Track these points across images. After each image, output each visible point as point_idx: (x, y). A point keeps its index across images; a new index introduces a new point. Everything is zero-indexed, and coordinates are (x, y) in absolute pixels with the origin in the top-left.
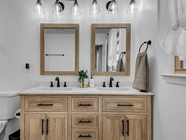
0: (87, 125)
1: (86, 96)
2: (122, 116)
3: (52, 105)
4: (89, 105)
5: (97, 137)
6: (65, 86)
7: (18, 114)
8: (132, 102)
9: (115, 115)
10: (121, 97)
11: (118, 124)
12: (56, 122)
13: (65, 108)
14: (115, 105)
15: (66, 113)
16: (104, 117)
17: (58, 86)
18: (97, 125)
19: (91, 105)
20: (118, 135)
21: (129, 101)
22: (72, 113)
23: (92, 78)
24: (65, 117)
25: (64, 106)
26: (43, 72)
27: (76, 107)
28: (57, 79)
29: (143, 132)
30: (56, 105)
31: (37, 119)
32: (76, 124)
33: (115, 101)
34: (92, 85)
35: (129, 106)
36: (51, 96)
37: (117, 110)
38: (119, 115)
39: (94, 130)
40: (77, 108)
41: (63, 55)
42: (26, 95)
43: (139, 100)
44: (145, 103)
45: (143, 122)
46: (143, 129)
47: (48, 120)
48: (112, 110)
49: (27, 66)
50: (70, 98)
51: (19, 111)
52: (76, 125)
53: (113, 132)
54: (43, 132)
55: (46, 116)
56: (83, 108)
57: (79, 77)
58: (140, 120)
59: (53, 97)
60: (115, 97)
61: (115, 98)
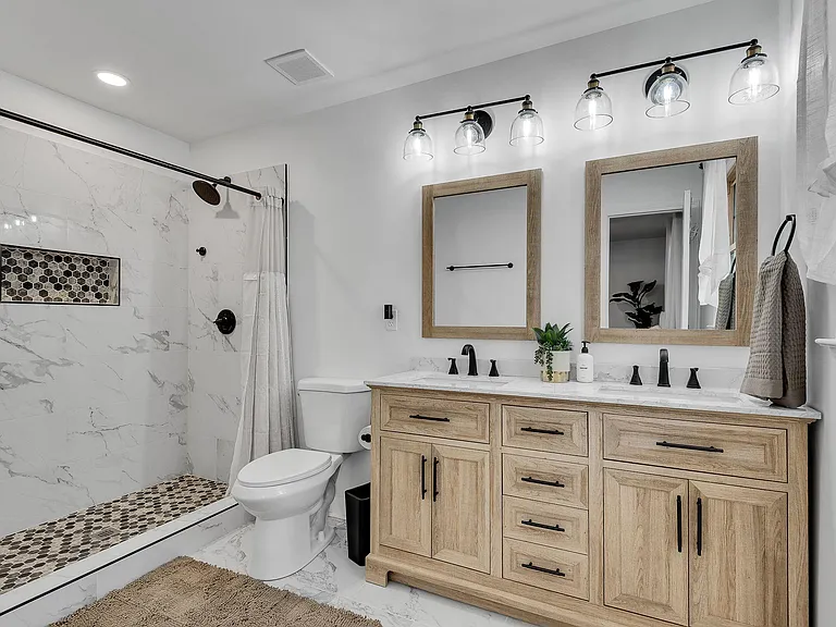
0: (551, 495)
1: (547, 405)
2: (678, 481)
3: (447, 420)
4: (556, 433)
5: (583, 537)
6: (494, 373)
7: (367, 438)
8: (724, 438)
9: (649, 477)
10: (672, 415)
11: (663, 508)
12: (457, 469)
13: (484, 433)
14: (650, 443)
15: (487, 447)
16: (608, 477)
17: (473, 371)
18: (585, 498)
19: (562, 434)
20: (663, 548)
21: (706, 435)
22: (505, 450)
23: (585, 350)
24: (483, 459)
25: (480, 427)
26: (429, 329)
27: (516, 434)
28: (469, 351)
29: (770, 554)
30: (458, 423)
31: (411, 456)
32: (517, 484)
33: (651, 429)
34: (585, 374)
35: (708, 453)
36: (444, 396)
37: (661, 462)
38: (668, 480)
39: (573, 513)
40: (519, 438)
41: (510, 266)
42: (384, 389)
43: (749, 435)
44: (780, 448)
45: (768, 519)
46: (770, 544)
47: (436, 462)
48: (636, 456)
49: (388, 312)
50: (496, 406)
51: (367, 430)
52: (515, 489)
53: (641, 531)
54: (424, 491)
55: (433, 449)
56: (538, 439)
57: (536, 346)
58: (757, 508)
59: (449, 397)
60: (651, 414)
61: (650, 420)
